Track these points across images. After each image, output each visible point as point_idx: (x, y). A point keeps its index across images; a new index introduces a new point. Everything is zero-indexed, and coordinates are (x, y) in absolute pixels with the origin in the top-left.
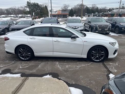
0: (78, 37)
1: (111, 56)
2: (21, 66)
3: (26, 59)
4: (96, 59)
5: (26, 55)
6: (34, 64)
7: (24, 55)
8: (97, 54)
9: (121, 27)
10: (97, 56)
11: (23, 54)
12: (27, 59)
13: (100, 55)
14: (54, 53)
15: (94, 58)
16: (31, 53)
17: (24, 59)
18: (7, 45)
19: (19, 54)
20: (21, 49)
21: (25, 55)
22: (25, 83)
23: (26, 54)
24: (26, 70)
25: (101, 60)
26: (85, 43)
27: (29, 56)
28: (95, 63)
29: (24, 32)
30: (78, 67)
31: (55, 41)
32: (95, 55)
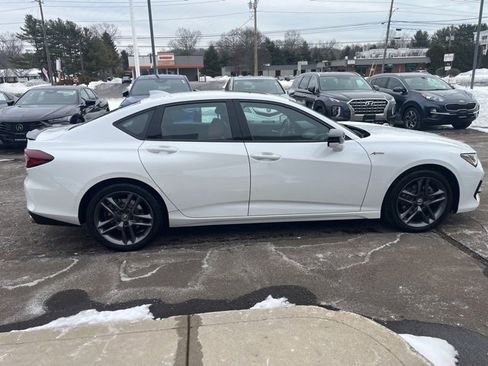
0: (348, 138)
1: (467, 204)
2: (125, 272)
3: (129, 243)
4: (413, 221)
5: (130, 223)
6: (180, 260)
7: (121, 225)
8: (420, 200)
9: (426, 108)
10: (416, 206)
11: (119, 221)
12: (137, 240)
13: (427, 203)
14: (252, 206)
15: (408, 216)
16: (154, 216)
17: (120, 243)
18: (39, 187)
19: (100, 224)
20: (111, 200)
21: (126, 223)
22: (200, 341)
23: (131, 218)
24: (159, 289)
25: (431, 221)
26: (375, 160)
27: (146, 228)
28: (413, 235)
29: (118, 124)
30: (364, 257)
31: (261, 155)
32: (411, 205)
